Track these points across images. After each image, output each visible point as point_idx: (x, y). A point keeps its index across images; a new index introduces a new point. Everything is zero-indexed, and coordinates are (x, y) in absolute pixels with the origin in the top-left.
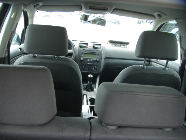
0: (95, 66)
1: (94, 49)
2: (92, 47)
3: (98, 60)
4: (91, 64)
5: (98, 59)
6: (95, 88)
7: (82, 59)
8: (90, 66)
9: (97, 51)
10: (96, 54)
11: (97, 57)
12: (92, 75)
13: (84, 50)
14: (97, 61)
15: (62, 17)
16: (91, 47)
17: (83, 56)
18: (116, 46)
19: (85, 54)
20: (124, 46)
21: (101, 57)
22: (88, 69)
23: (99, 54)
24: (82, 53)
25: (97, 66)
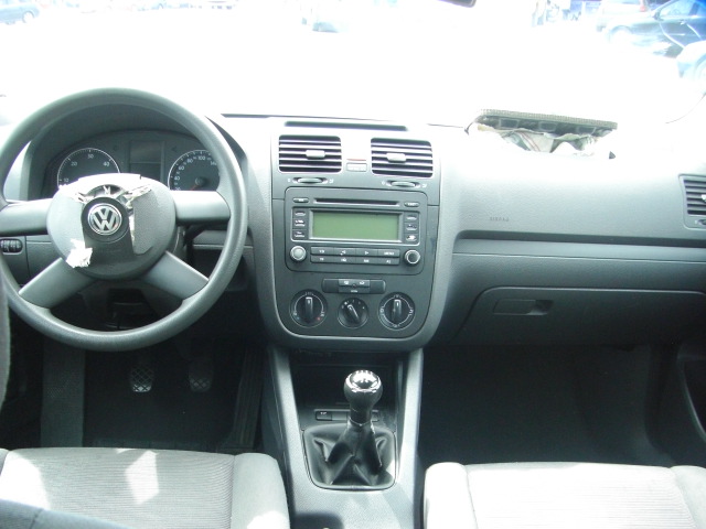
0: (391, 295)
1: (383, 180)
2: (370, 162)
3: (412, 257)
4: (362, 283)
5: (413, 246)
6: (398, 457)
7: (298, 252)
8: (359, 298)
9: (403, 188)
10: (396, 214)
11: (406, 235)
12: (377, 372)
13: (309, 184)
14: (404, 263)
15: (229, 8)
16: (361, 161)
17: (305, 232)
18: (522, 145)
19: (318, 211)
20: (578, 144)
21: (430, 235)
22: (342, 320)
23: (415, 213)
24: (299, 208)
25: (404, 296)
